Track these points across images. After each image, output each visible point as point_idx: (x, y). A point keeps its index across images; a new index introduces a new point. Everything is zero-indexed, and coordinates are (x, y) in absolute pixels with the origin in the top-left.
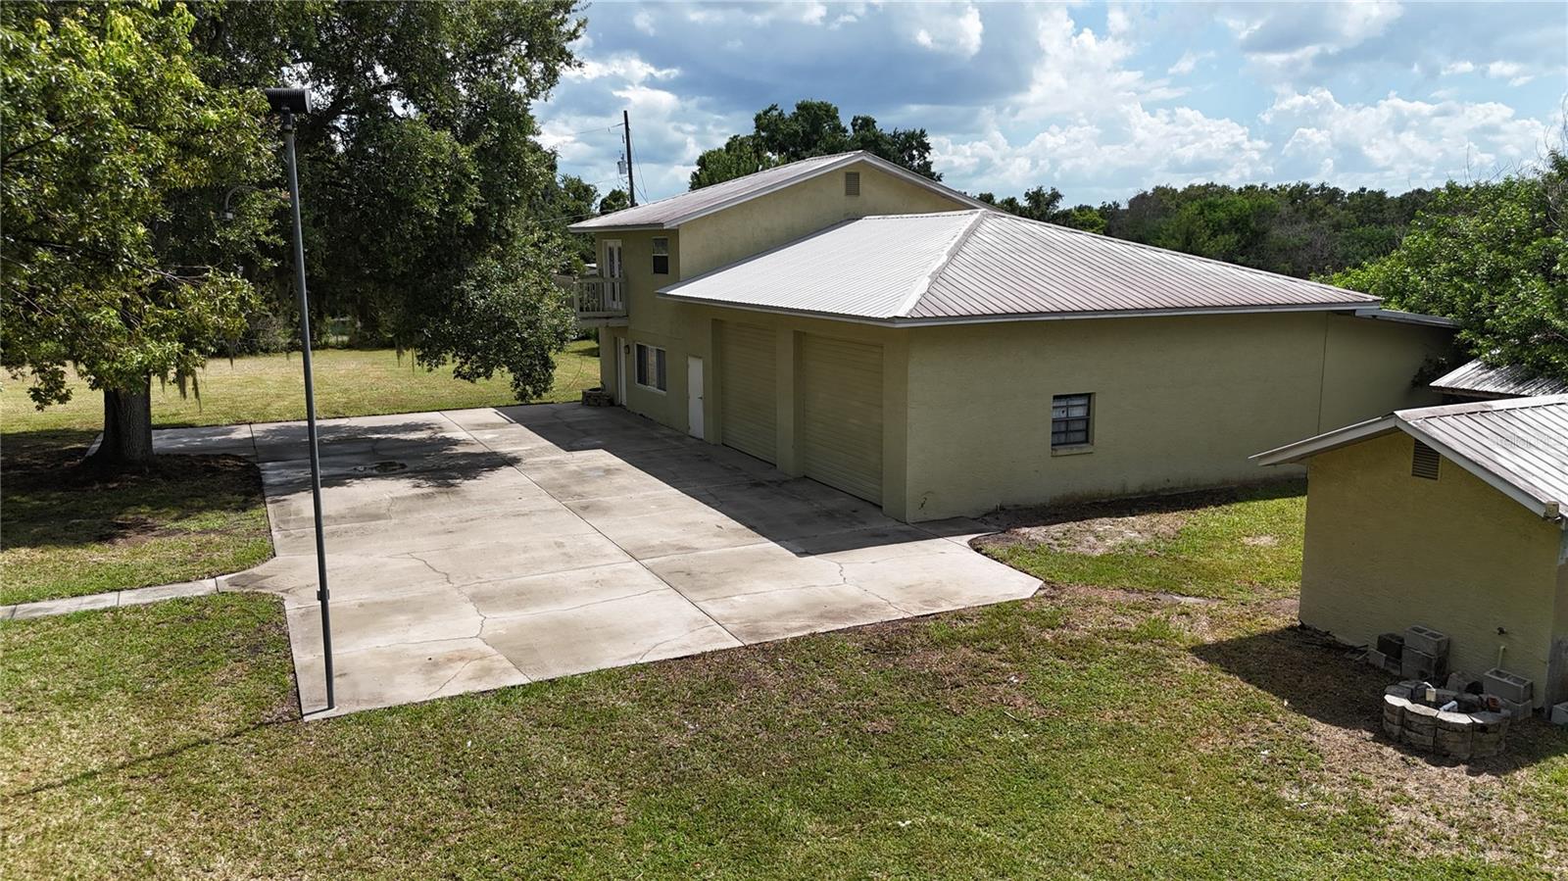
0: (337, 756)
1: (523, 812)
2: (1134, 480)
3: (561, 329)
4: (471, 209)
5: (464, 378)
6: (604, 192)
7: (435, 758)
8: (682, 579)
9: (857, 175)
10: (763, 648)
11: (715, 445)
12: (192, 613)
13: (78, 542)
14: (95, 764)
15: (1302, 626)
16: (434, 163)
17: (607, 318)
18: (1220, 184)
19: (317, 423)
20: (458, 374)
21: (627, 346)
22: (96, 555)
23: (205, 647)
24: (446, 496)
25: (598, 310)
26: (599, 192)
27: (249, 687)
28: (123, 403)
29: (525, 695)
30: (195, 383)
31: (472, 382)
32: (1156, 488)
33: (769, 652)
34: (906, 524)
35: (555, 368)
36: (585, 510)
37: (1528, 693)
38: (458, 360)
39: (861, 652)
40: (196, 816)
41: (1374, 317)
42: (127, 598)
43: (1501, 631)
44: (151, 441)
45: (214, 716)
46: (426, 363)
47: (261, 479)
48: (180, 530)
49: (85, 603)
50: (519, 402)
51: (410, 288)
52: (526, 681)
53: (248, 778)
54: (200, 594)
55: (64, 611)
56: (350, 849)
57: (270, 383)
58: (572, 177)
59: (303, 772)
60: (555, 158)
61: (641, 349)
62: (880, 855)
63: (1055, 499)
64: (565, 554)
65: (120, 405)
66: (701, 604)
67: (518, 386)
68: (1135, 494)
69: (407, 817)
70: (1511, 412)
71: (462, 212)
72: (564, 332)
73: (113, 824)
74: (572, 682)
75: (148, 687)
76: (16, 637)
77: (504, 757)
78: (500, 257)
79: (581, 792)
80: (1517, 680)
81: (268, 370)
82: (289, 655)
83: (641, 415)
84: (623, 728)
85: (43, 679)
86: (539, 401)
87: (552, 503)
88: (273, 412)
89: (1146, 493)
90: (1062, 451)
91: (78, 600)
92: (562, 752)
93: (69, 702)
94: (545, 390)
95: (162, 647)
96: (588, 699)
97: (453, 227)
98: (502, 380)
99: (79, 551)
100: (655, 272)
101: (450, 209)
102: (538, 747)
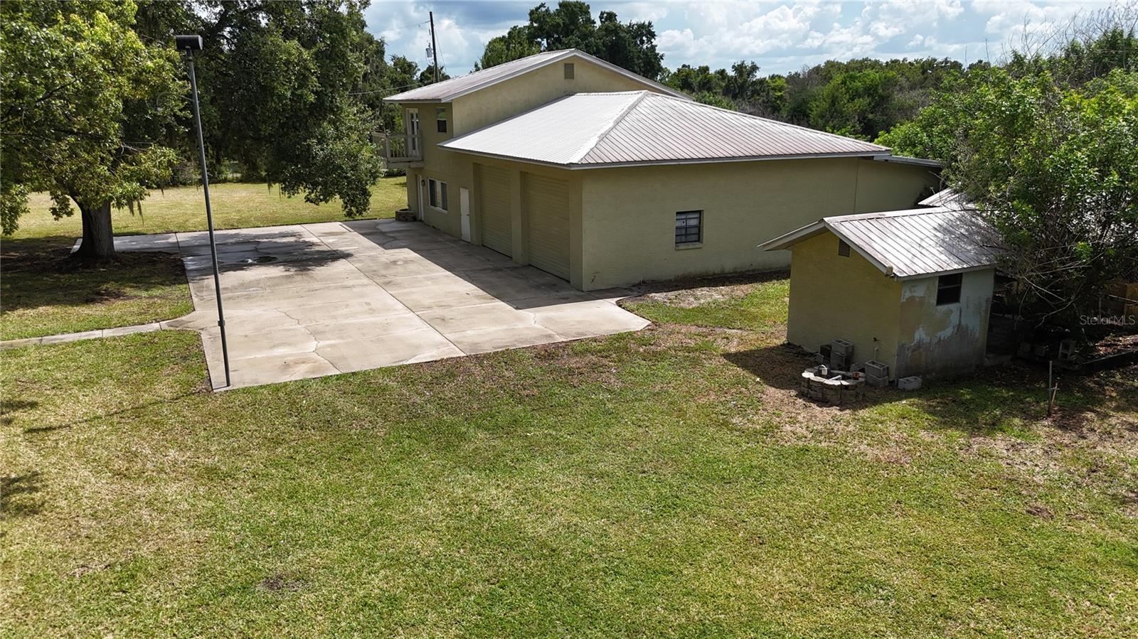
0: (232, 408)
1: (331, 431)
2: (729, 265)
3: (373, 171)
4: (313, 91)
5: (312, 202)
6: (423, 68)
7: (285, 408)
8: (438, 322)
9: (572, 65)
10: (477, 357)
11: (477, 246)
12: (148, 341)
13: (73, 303)
14: (100, 412)
15: (789, 344)
16: (287, 63)
17: (409, 162)
18: (873, 59)
19: (214, 232)
20: (308, 199)
21: (423, 181)
22: (85, 310)
23: (156, 358)
24: (300, 276)
25: (403, 156)
26: (419, 67)
27: (183, 376)
28: (94, 219)
29: (337, 379)
30: (139, 206)
31: (317, 205)
32: (744, 270)
33: (479, 359)
34: (583, 291)
35: (370, 196)
36: (387, 284)
37: (885, 373)
38: (307, 191)
39: (532, 359)
40: (158, 434)
41: (886, 160)
42: (107, 333)
43: (875, 340)
44: (113, 243)
45: (164, 389)
46: (287, 193)
47: (184, 267)
48: (136, 296)
49: (84, 336)
50: (347, 218)
51: (275, 143)
52: (338, 373)
53: (184, 417)
54: (151, 331)
55: (71, 340)
56: (239, 447)
57: (188, 206)
58: (400, 57)
59: (214, 415)
60: (383, 45)
61: (432, 183)
62: (512, 446)
63: (678, 276)
64: (371, 309)
65: (92, 219)
66: (446, 335)
67: (346, 207)
68: (730, 273)
69: (269, 434)
70: (896, 219)
71: (306, 94)
72: (375, 172)
73: (114, 437)
74: (365, 373)
75: (125, 377)
76: (45, 354)
77: (323, 407)
78: (332, 122)
79: (363, 423)
80: (882, 366)
81: (186, 198)
82: (204, 361)
83: (433, 227)
84: (390, 395)
85: (65, 374)
86: (360, 218)
87: (365, 281)
88: (190, 225)
89: (736, 273)
90: (682, 246)
91: (79, 334)
92: (355, 405)
93: (83, 384)
94: (365, 210)
95: (131, 358)
96: (373, 381)
97: (300, 103)
98: (337, 203)
99: (75, 308)
100: (439, 131)
101: (299, 92)
102: (340, 403)
